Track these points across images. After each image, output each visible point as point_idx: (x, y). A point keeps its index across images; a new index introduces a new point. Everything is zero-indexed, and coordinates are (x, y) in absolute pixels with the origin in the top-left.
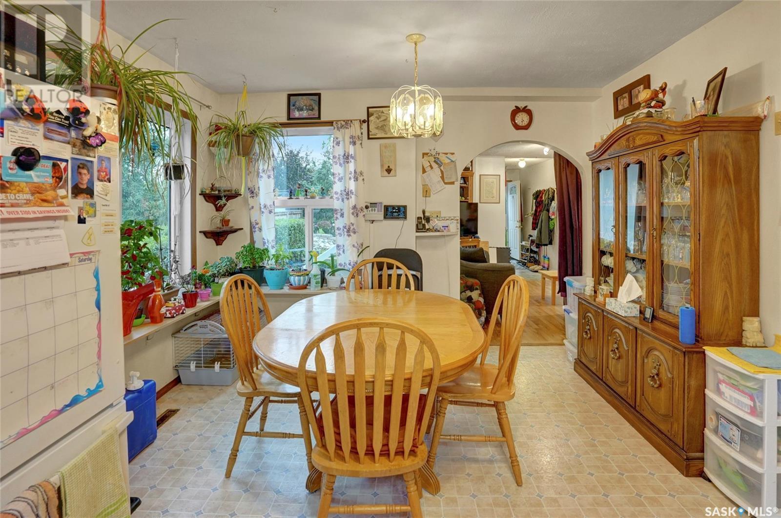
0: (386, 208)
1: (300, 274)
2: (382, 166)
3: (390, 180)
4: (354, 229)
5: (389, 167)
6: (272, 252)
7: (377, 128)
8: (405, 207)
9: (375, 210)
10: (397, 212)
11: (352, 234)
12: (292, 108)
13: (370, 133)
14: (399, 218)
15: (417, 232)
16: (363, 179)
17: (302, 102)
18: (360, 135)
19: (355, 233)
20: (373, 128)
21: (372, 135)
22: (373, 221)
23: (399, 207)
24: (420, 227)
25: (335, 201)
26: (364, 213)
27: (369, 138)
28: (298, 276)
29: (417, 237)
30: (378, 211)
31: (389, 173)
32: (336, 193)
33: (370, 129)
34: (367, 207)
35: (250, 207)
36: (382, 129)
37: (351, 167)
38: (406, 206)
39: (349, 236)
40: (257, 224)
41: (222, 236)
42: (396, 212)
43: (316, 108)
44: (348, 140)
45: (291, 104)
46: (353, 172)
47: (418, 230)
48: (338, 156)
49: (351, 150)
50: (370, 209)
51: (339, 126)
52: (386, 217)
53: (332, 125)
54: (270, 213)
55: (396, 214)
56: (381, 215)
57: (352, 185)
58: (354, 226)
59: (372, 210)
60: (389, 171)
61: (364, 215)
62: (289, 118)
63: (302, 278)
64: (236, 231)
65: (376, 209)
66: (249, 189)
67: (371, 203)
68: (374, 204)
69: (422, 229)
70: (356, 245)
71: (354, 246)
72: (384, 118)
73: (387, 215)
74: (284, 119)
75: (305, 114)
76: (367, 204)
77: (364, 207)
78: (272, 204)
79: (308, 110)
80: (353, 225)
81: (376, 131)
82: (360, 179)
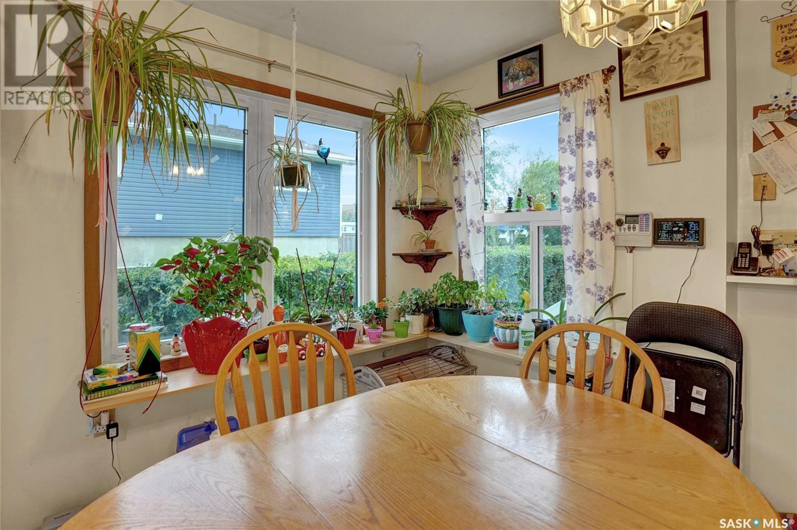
0: (658, 224)
1: (504, 325)
2: (649, 144)
3: (665, 170)
4: (591, 261)
5: (663, 144)
6: (482, 288)
7: (638, 76)
8: (700, 222)
9: (634, 228)
10: (683, 233)
11: (585, 269)
12: (504, 78)
13: (625, 89)
14: (685, 244)
15: (733, 274)
16: (612, 174)
17: (516, 66)
18: (604, 95)
19: (592, 267)
20: (630, 78)
21: (628, 91)
22: (632, 249)
23: (686, 223)
24: (744, 262)
25: (564, 213)
26: (613, 234)
27: (623, 99)
28: (503, 328)
29: (728, 284)
30: (641, 230)
31: (663, 157)
32: (566, 200)
33: (625, 82)
34: (619, 223)
35: (457, 224)
36: (647, 77)
37: (590, 153)
38: (703, 220)
39: (579, 272)
40: (464, 247)
41: (431, 261)
42: (678, 232)
43: (537, 69)
44: (581, 109)
45: (504, 74)
46: (595, 163)
47: (735, 268)
48: (566, 139)
49: (589, 125)
50: (626, 226)
51: (569, 88)
52: (656, 241)
53: (559, 92)
54: (478, 233)
55: (679, 236)
56: (647, 236)
57: (592, 185)
58: (593, 256)
59: (629, 228)
60: (663, 152)
61: (613, 238)
62: (501, 94)
63: (508, 331)
64: (444, 255)
65: (637, 226)
66: (456, 200)
67: (626, 216)
68: (633, 219)
69: (748, 269)
70: (593, 289)
71: (588, 291)
72: (653, 53)
73: (659, 237)
74: (494, 98)
75: (521, 83)
76: (618, 217)
77: (613, 222)
78: (481, 220)
79: (524, 76)
80: (590, 253)
81: (637, 82)
82: (606, 172)
